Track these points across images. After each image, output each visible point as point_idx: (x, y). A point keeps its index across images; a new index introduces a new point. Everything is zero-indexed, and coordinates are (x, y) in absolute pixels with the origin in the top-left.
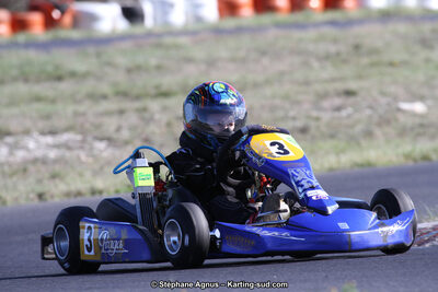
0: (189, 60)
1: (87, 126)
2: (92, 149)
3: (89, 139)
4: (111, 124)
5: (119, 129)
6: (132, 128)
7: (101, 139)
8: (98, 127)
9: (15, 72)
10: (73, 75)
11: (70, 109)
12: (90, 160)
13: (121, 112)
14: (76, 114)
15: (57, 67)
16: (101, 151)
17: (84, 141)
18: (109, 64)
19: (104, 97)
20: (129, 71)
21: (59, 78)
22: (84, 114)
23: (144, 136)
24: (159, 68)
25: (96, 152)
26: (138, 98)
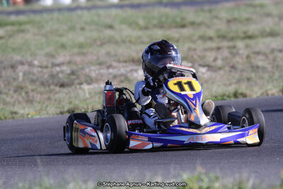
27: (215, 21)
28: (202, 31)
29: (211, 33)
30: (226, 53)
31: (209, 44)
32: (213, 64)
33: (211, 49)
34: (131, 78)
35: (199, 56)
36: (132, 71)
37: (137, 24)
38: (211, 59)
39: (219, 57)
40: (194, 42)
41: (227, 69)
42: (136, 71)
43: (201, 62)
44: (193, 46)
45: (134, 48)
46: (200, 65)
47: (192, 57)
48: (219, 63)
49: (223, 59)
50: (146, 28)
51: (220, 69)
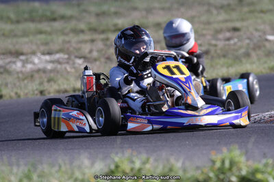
0: (135, 9)
1: (71, 49)
2: (74, 63)
3: (73, 57)
4: (86, 48)
5: (91, 51)
6: (99, 51)
7: (80, 58)
8: (78, 49)
9: (26, 16)
10: (63, 17)
11: (61, 39)
12: (73, 70)
13: (93, 41)
14: (64, 42)
15: (53, 12)
16: (80, 65)
17: (69, 58)
18: (85, 11)
19: (82, 31)
20: (98, 15)
21: (54, 20)
22: (69, 42)
23: (106, 56)
24: (116, 13)
25: (76, 65)
26: (103, 32)
27: (84, 14)
28: (73, 24)
29: (82, 26)
30: (100, 45)
31: (82, 37)
32: (88, 56)
33: (85, 42)
34: (11, 69)
35: (75, 48)
36: (10, 62)
37: (9, 18)
38: (87, 51)
39: (94, 48)
40: (66, 34)
41: (103, 60)
42: (14, 62)
43: (76, 54)
44: (67, 38)
45: (9, 41)
46: (76, 57)
47: (68, 49)
48: (95, 54)
49: (98, 51)
50: (18, 22)
51: (95, 60)
